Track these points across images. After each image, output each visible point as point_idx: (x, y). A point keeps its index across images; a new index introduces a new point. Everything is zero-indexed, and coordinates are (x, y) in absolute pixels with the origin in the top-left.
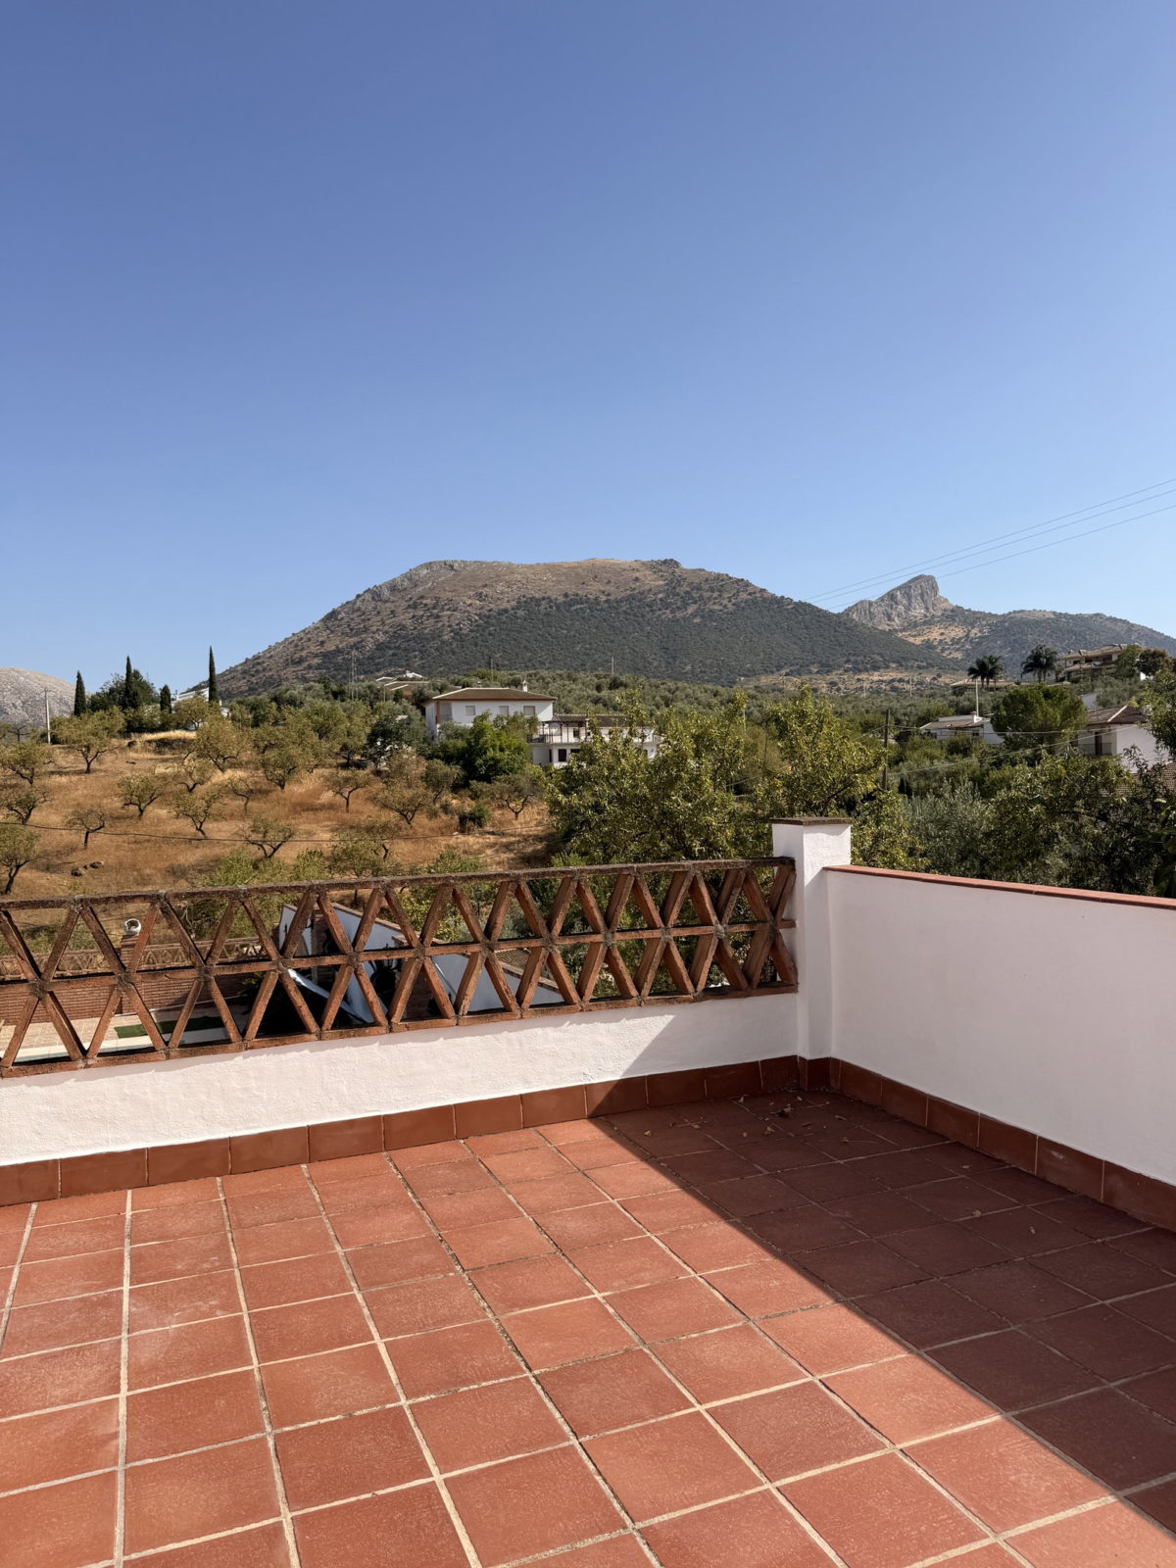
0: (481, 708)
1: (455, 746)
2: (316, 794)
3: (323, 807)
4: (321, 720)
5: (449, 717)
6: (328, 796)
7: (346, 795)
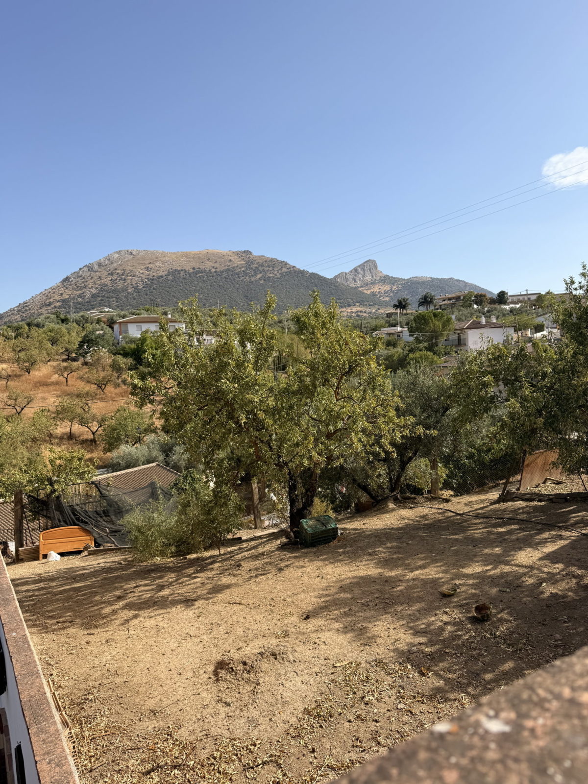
0: (145, 327)
1: (129, 347)
2: (50, 376)
3: (52, 384)
4: (53, 334)
5: (126, 331)
6: (55, 377)
7: (66, 376)
